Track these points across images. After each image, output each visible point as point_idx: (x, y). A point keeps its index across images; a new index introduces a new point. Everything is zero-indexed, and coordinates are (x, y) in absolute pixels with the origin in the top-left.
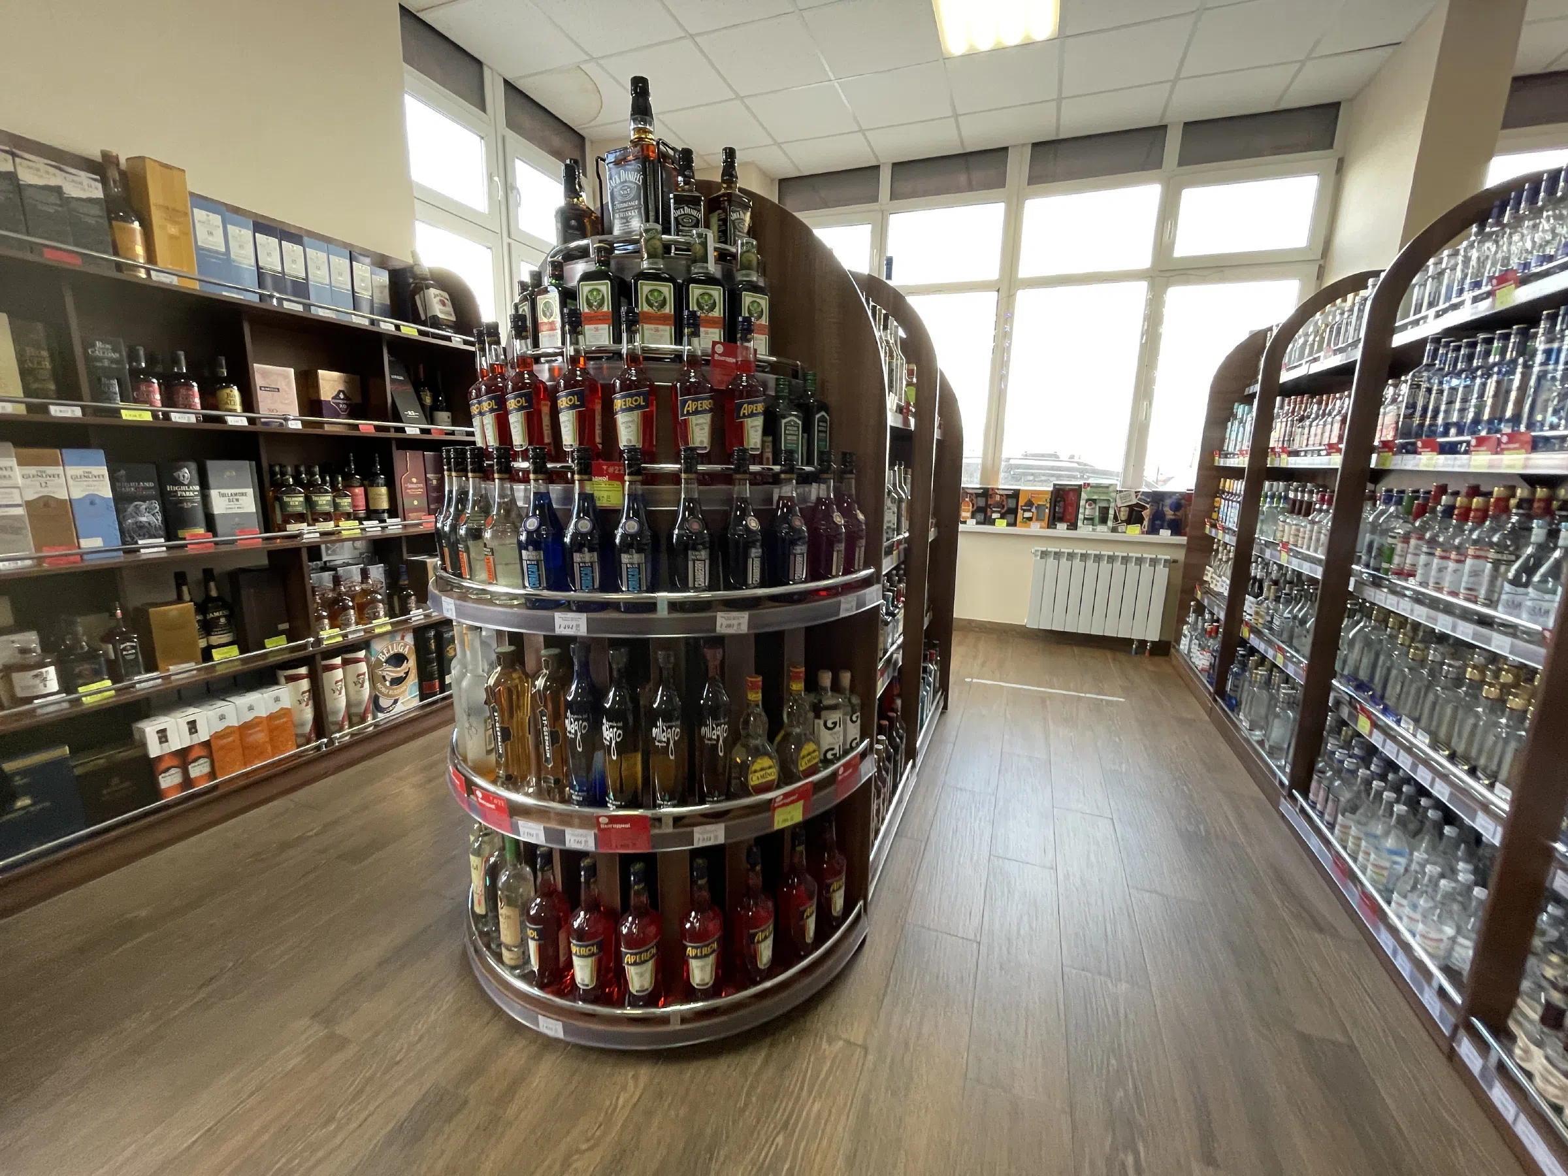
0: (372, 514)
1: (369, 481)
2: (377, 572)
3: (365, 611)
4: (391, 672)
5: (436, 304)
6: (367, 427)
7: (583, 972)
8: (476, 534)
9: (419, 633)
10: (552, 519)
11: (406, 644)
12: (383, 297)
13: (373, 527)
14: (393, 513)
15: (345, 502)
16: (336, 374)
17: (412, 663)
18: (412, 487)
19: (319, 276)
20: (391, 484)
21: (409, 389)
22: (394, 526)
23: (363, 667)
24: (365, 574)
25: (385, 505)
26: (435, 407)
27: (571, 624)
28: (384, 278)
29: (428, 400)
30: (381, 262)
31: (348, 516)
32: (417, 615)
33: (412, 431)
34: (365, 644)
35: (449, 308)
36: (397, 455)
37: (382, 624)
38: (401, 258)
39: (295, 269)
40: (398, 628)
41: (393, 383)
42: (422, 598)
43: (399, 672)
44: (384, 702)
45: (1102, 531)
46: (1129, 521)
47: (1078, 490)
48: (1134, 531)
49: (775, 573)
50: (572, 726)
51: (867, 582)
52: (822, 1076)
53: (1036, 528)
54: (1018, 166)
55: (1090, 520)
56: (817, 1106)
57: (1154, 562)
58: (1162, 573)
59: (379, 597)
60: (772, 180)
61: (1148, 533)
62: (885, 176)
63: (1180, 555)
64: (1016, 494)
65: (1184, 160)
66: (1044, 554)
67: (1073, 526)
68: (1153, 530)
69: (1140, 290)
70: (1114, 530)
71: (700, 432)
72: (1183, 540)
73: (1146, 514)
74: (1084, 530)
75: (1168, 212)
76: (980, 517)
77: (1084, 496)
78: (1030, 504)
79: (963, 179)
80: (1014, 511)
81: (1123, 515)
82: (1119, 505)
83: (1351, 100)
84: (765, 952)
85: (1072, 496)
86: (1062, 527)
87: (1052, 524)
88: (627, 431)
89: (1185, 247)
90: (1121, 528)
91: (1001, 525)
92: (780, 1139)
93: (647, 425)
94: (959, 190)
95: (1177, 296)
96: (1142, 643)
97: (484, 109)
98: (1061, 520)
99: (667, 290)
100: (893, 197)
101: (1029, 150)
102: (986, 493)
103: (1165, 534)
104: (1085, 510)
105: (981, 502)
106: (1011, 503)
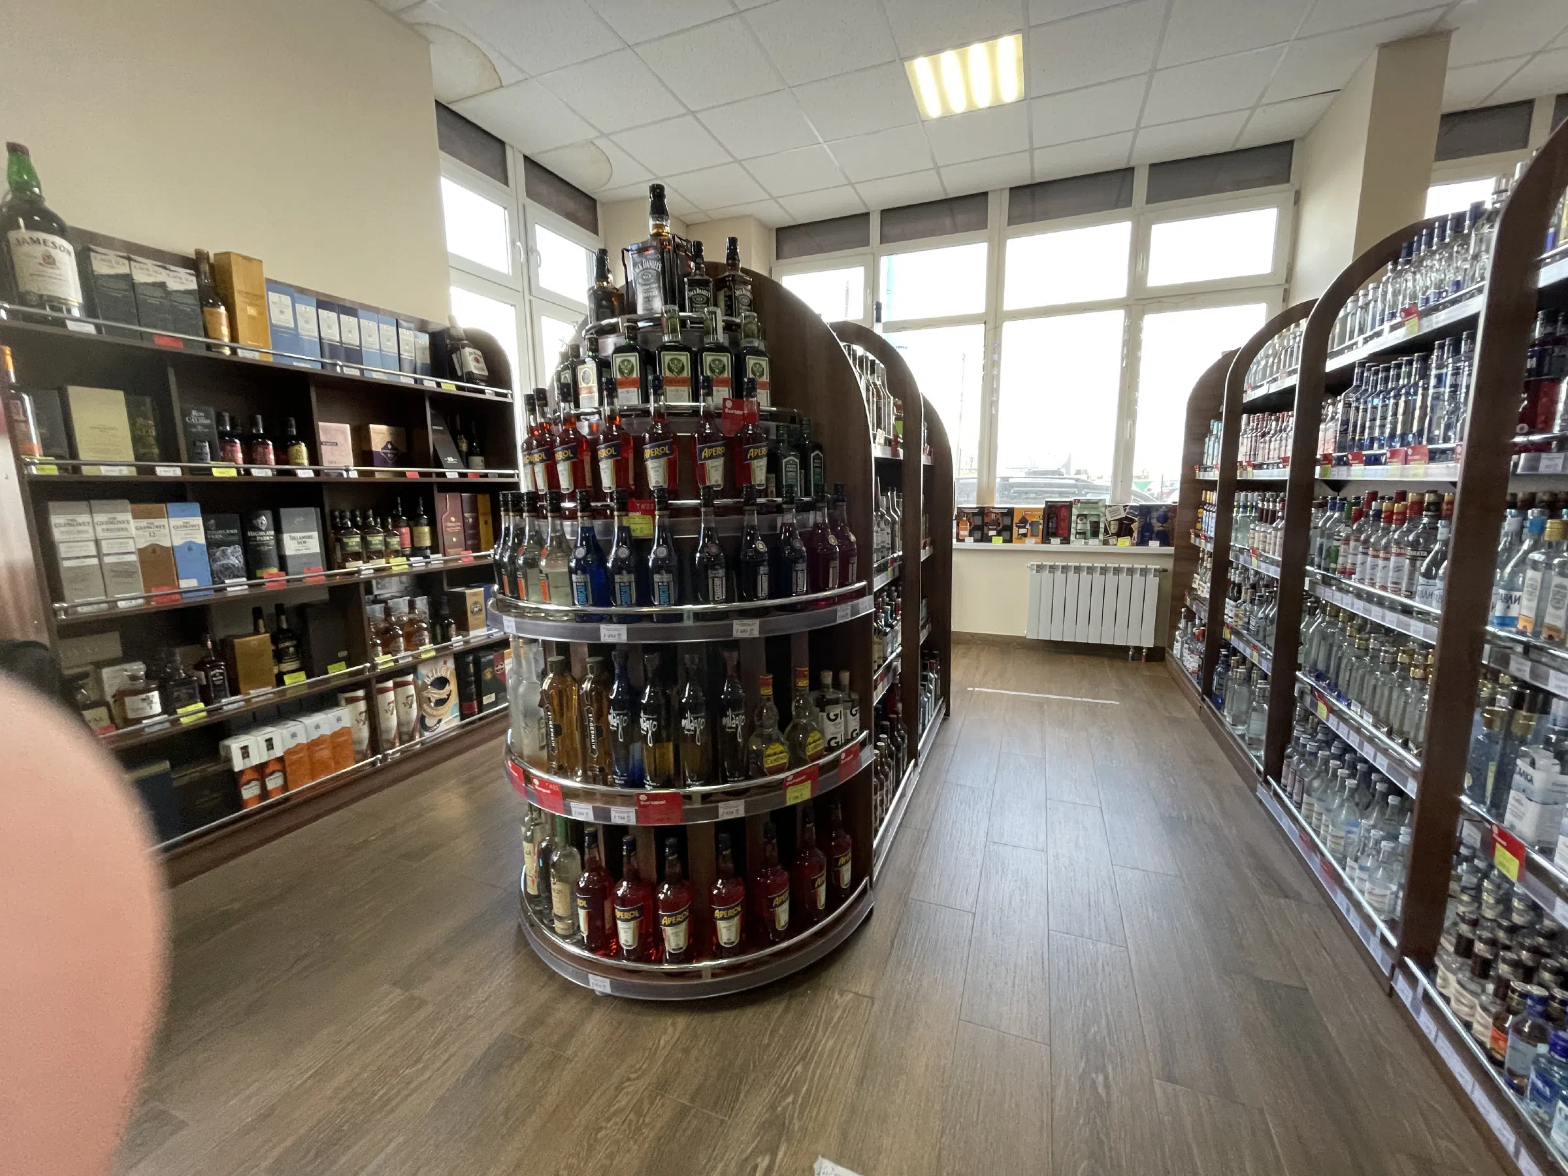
0: (416, 551)
1: (414, 521)
2: (422, 603)
3: (413, 640)
4: (436, 694)
5: (471, 361)
6: (412, 473)
7: (626, 934)
8: (532, 563)
9: (460, 658)
10: (597, 549)
11: (447, 669)
12: (424, 358)
13: (418, 563)
14: (435, 549)
15: (395, 541)
16: (384, 428)
17: (452, 687)
18: (452, 523)
19: (371, 343)
20: (432, 524)
21: (448, 438)
22: (437, 561)
23: (411, 689)
24: (412, 605)
25: (427, 543)
26: (471, 452)
27: (612, 634)
28: (425, 340)
29: (464, 447)
30: (422, 326)
31: (397, 554)
32: (457, 642)
33: (452, 475)
34: (412, 669)
35: (483, 365)
36: (438, 497)
37: (427, 649)
38: (438, 322)
39: (351, 339)
40: (441, 654)
41: (435, 433)
42: (463, 627)
43: (442, 694)
44: (429, 722)
45: (1094, 544)
46: (1119, 534)
47: (1069, 506)
48: (1124, 543)
49: (781, 587)
50: (614, 720)
51: (860, 593)
52: (835, 1019)
53: (1031, 543)
54: (998, 208)
55: (1082, 534)
56: (831, 1043)
57: (1144, 572)
58: (1153, 582)
59: (425, 625)
60: (770, 230)
61: (1137, 544)
62: (875, 223)
63: (1169, 565)
64: (1010, 512)
65: (1152, 198)
66: (1040, 568)
67: (1066, 540)
68: (1143, 542)
69: (1118, 317)
70: (1105, 543)
71: (715, 473)
72: (1171, 550)
73: (1135, 526)
74: (1077, 544)
75: (1140, 247)
76: (978, 535)
77: (1075, 511)
78: (1024, 521)
79: (948, 221)
80: (1009, 529)
81: (1113, 528)
82: (1109, 519)
83: (1303, 139)
84: (783, 916)
85: (1063, 512)
86: (1055, 543)
87: (1046, 540)
88: (655, 475)
89: (1158, 277)
90: (1112, 541)
91: (998, 542)
92: (799, 1068)
93: (672, 471)
94: (943, 231)
95: (1153, 324)
96: (1138, 649)
97: (506, 184)
98: (1055, 535)
99: (685, 358)
100: (884, 239)
101: (1006, 194)
102: (982, 512)
103: (1154, 545)
104: (1077, 525)
105: (978, 521)
106: (1007, 521)
